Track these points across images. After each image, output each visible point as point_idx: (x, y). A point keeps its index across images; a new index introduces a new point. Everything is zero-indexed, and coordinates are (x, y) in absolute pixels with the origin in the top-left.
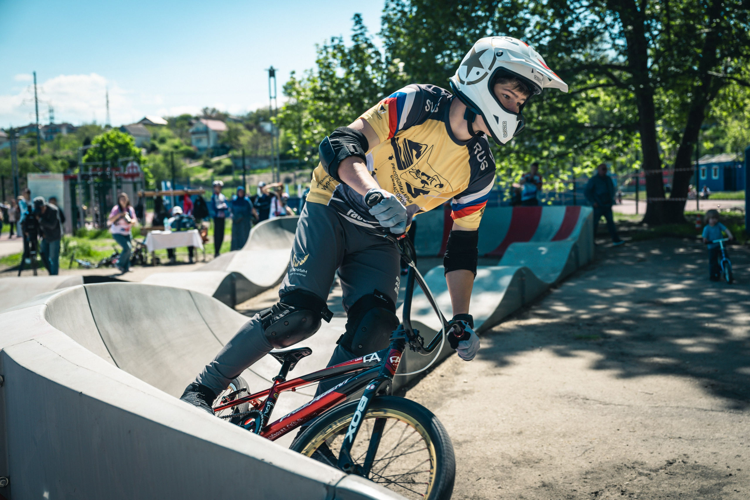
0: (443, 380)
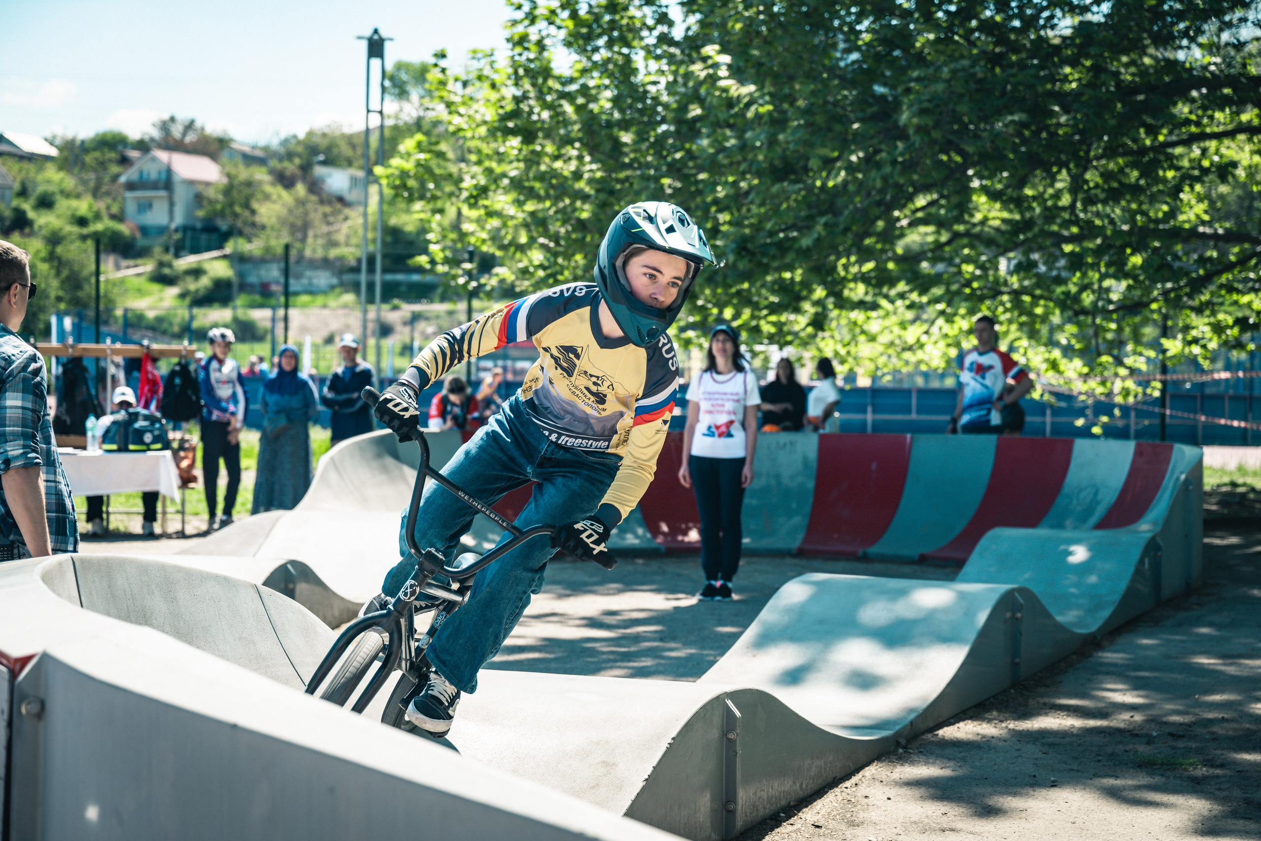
0: (819, 836)
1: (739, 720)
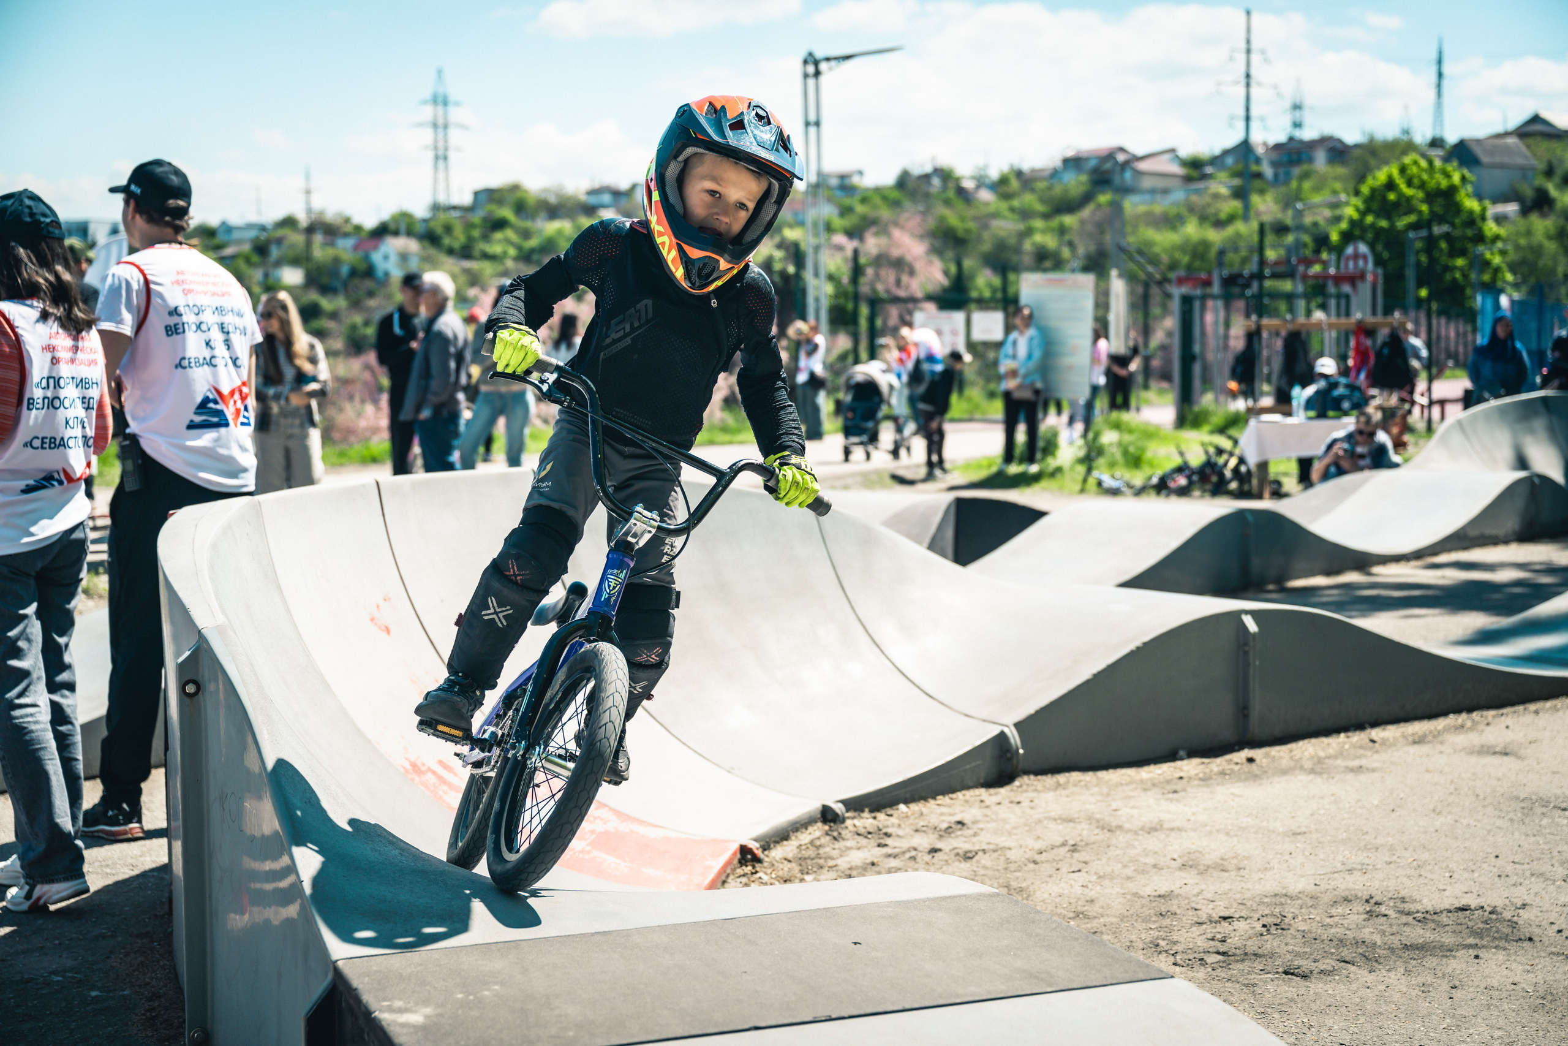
1: (1255, 634)
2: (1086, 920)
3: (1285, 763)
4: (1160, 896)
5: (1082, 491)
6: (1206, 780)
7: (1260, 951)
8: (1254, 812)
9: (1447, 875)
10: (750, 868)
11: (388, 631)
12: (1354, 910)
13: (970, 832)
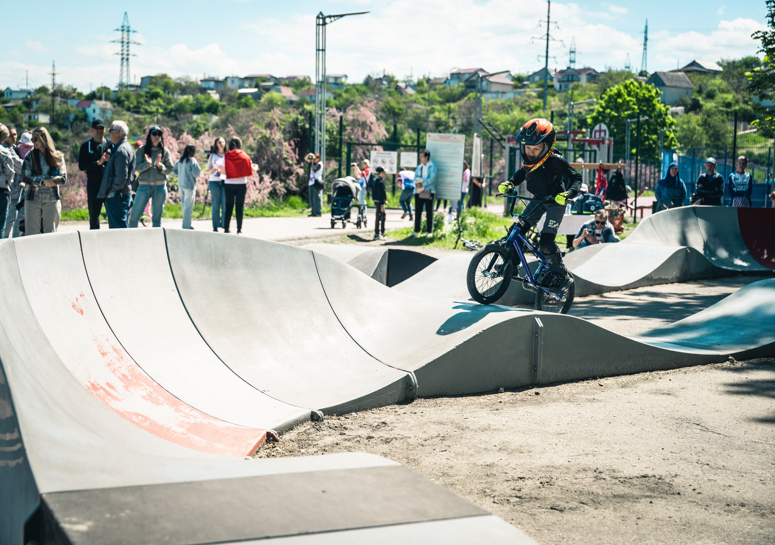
1: (541, 328)
2: (448, 478)
3: (555, 396)
4: (487, 465)
5: (455, 248)
6: (513, 403)
7: (539, 497)
8: (538, 422)
9: (637, 458)
10: (272, 444)
11: (82, 312)
12: (588, 476)
13: (390, 428)
